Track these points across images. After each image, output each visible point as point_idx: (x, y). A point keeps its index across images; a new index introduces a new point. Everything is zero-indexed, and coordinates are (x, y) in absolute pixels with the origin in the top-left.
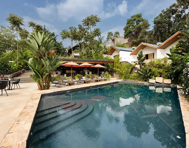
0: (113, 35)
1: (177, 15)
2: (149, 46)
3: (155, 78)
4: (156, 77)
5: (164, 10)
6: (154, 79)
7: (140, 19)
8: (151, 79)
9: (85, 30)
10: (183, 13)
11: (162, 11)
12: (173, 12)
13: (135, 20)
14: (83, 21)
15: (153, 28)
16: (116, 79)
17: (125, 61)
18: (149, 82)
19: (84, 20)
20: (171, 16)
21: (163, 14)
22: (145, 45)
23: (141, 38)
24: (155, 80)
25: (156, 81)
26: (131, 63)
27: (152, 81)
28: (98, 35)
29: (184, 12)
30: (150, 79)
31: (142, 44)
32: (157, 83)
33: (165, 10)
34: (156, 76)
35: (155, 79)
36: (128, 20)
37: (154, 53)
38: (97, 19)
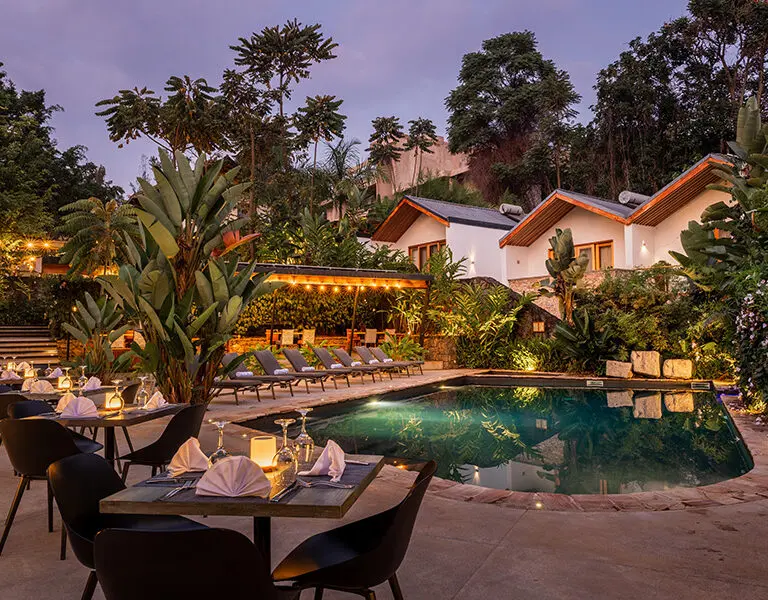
0: (400, 135)
1: (693, 64)
2: (590, 209)
3: (630, 354)
4: (633, 353)
5: (639, 38)
6: (625, 361)
7: (530, 60)
8: (613, 359)
9: (255, 101)
10: (717, 60)
11: (632, 44)
12: (679, 52)
13: (502, 60)
14: (238, 49)
15: (594, 115)
16: (440, 364)
17: (482, 276)
18: (604, 375)
19: (245, 42)
20: (671, 69)
21: (635, 55)
22: (570, 201)
23: (537, 158)
24: (630, 365)
25: (636, 370)
26: (506, 284)
27: (617, 369)
28: (327, 134)
29: (722, 57)
30: (608, 362)
31: (558, 196)
32: (637, 374)
33: (645, 42)
34: (632, 348)
35: (629, 360)
36: (468, 58)
37: (611, 241)
38: (321, 44)
